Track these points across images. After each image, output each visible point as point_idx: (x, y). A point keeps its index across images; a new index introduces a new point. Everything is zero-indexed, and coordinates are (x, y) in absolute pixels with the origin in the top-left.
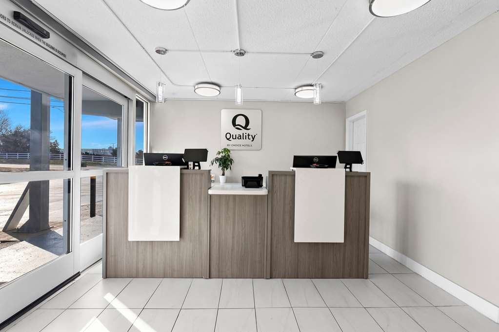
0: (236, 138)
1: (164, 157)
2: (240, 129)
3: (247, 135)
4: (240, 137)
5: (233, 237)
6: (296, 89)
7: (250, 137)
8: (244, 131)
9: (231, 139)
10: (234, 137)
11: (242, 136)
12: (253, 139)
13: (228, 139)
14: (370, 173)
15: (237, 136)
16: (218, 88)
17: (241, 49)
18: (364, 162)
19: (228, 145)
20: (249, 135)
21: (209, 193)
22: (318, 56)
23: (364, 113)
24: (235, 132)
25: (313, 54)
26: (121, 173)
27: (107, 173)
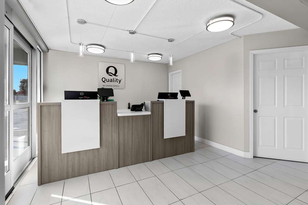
0: (109, 81)
1: (81, 94)
2: (112, 76)
3: (116, 79)
4: (111, 81)
5: (132, 141)
6: (149, 55)
7: (118, 81)
8: (114, 77)
9: (106, 81)
10: (108, 81)
11: (113, 80)
12: (120, 82)
13: (104, 82)
14: (194, 101)
15: (110, 80)
16: (103, 48)
17: (135, 31)
18: (191, 96)
19: (103, 86)
20: (117, 79)
21: (118, 115)
22: (171, 40)
23: (180, 70)
24: (108, 77)
25: (169, 39)
26: (52, 105)
27: (41, 106)
